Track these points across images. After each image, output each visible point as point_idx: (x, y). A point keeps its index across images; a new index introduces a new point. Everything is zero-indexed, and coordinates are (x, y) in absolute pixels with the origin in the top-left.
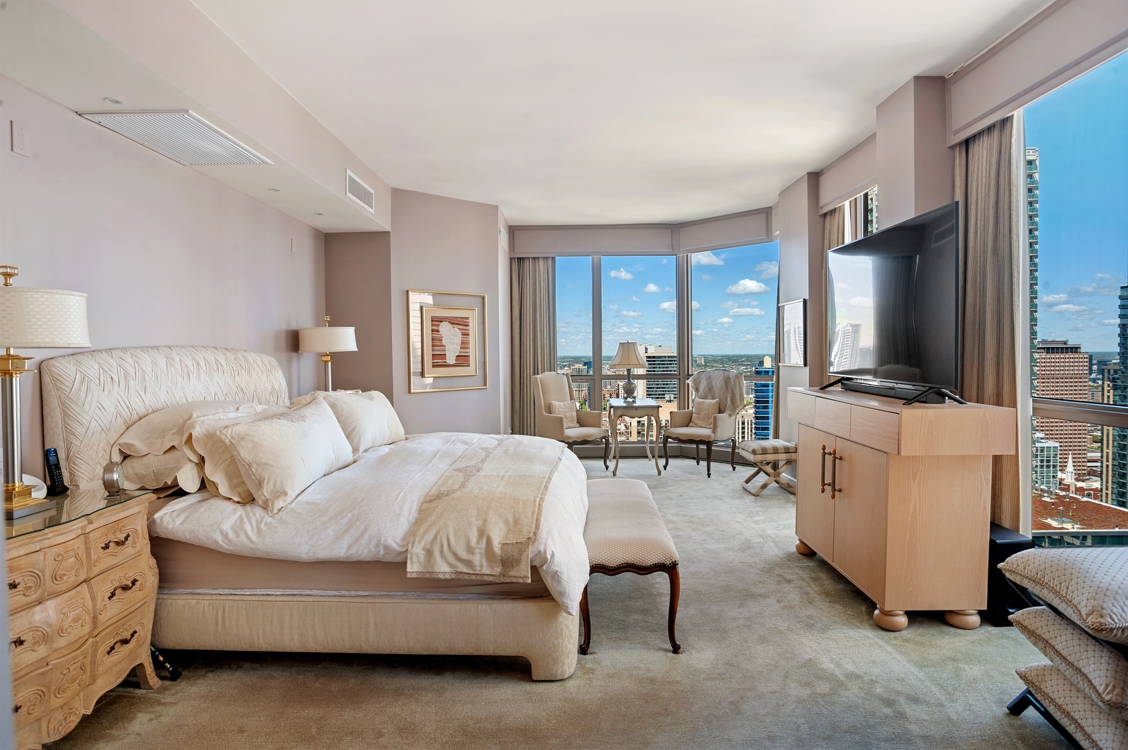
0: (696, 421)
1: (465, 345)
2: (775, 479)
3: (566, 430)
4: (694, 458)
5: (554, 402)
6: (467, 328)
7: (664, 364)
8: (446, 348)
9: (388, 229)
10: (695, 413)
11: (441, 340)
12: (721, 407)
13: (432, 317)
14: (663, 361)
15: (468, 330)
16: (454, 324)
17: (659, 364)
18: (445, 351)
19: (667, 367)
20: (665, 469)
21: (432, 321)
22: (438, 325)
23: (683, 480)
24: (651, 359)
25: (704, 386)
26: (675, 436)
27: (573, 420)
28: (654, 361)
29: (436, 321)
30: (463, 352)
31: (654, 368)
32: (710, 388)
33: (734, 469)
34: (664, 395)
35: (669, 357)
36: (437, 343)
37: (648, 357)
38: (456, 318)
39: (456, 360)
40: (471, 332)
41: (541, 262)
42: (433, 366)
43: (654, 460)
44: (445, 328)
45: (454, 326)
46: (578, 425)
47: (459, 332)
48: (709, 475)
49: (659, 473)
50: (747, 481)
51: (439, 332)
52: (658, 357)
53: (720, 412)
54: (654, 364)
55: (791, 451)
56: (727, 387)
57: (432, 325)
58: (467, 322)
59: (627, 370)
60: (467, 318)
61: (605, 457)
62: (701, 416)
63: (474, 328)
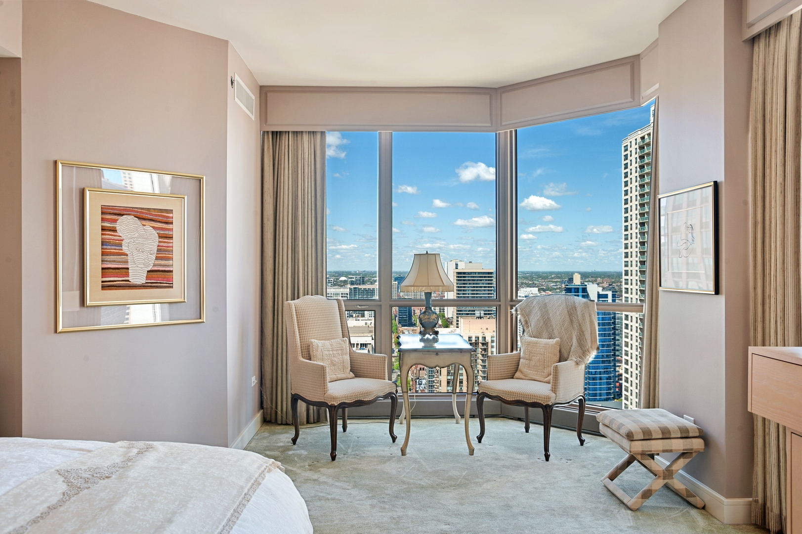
0: (525, 370)
1: (164, 253)
2: (666, 481)
3: (330, 385)
4: (520, 419)
5: (315, 341)
6: (170, 226)
7: (474, 280)
8: (129, 258)
9: (19, 54)
10: (524, 358)
11: (121, 245)
12: (563, 351)
13: (103, 207)
14: (473, 277)
15: (172, 230)
16: (144, 219)
17: (469, 280)
18: (127, 262)
19: (477, 284)
20: (480, 441)
21: (102, 213)
22: (115, 221)
23: (508, 467)
24: (461, 275)
25: (536, 318)
26: (494, 394)
27: (344, 368)
28: (464, 277)
29: (110, 214)
30: (161, 265)
31: (464, 284)
32: (546, 322)
33: (582, 442)
34: (474, 311)
35: (479, 273)
36: (110, 249)
37: (458, 273)
38: (148, 209)
39: (147, 278)
40: (176, 234)
41: (306, 138)
42: (103, 287)
43: (463, 422)
44: (126, 226)
45: (144, 222)
46: (352, 375)
47: (155, 232)
48: (547, 457)
49: (472, 452)
50: (612, 477)
51: (115, 231)
52: (469, 273)
53: (562, 359)
54: (464, 280)
55: (691, 435)
56: (571, 321)
57: (103, 220)
58: (168, 217)
59: (426, 294)
60: (171, 211)
61: (392, 417)
62: (533, 363)
63: (180, 228)
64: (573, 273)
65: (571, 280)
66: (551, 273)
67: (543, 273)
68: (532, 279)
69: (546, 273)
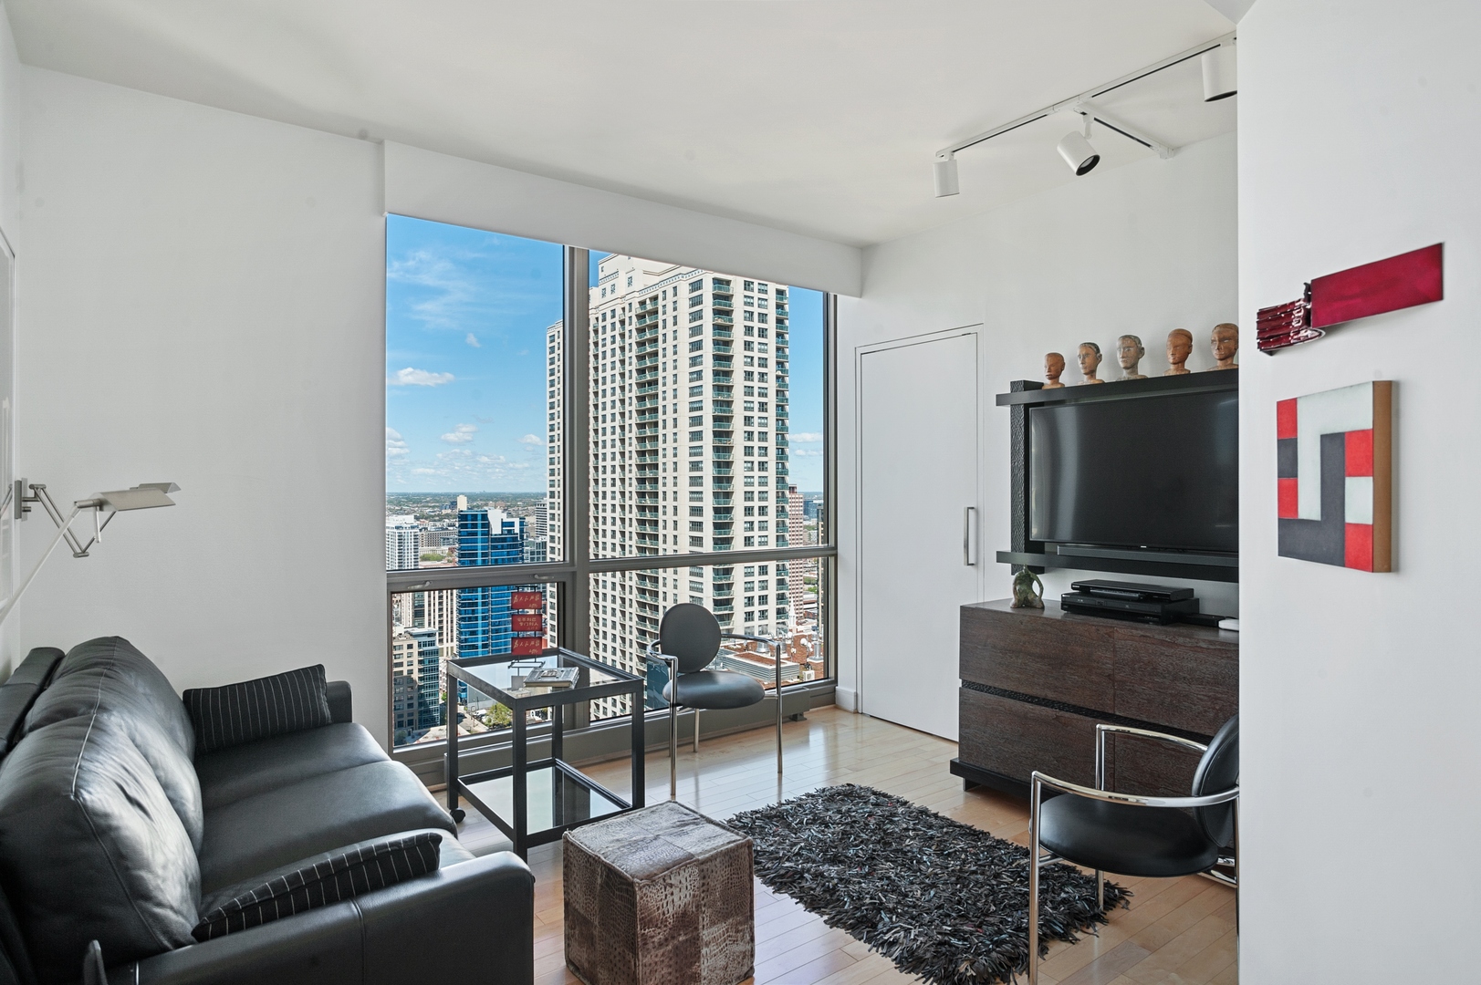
64: (456, 495)
65: (454, 504)
66: (426, 495)
67: (414, 495)
68: (399, 504)
69: (418, 495)
